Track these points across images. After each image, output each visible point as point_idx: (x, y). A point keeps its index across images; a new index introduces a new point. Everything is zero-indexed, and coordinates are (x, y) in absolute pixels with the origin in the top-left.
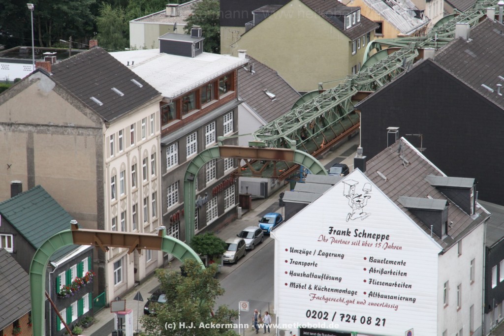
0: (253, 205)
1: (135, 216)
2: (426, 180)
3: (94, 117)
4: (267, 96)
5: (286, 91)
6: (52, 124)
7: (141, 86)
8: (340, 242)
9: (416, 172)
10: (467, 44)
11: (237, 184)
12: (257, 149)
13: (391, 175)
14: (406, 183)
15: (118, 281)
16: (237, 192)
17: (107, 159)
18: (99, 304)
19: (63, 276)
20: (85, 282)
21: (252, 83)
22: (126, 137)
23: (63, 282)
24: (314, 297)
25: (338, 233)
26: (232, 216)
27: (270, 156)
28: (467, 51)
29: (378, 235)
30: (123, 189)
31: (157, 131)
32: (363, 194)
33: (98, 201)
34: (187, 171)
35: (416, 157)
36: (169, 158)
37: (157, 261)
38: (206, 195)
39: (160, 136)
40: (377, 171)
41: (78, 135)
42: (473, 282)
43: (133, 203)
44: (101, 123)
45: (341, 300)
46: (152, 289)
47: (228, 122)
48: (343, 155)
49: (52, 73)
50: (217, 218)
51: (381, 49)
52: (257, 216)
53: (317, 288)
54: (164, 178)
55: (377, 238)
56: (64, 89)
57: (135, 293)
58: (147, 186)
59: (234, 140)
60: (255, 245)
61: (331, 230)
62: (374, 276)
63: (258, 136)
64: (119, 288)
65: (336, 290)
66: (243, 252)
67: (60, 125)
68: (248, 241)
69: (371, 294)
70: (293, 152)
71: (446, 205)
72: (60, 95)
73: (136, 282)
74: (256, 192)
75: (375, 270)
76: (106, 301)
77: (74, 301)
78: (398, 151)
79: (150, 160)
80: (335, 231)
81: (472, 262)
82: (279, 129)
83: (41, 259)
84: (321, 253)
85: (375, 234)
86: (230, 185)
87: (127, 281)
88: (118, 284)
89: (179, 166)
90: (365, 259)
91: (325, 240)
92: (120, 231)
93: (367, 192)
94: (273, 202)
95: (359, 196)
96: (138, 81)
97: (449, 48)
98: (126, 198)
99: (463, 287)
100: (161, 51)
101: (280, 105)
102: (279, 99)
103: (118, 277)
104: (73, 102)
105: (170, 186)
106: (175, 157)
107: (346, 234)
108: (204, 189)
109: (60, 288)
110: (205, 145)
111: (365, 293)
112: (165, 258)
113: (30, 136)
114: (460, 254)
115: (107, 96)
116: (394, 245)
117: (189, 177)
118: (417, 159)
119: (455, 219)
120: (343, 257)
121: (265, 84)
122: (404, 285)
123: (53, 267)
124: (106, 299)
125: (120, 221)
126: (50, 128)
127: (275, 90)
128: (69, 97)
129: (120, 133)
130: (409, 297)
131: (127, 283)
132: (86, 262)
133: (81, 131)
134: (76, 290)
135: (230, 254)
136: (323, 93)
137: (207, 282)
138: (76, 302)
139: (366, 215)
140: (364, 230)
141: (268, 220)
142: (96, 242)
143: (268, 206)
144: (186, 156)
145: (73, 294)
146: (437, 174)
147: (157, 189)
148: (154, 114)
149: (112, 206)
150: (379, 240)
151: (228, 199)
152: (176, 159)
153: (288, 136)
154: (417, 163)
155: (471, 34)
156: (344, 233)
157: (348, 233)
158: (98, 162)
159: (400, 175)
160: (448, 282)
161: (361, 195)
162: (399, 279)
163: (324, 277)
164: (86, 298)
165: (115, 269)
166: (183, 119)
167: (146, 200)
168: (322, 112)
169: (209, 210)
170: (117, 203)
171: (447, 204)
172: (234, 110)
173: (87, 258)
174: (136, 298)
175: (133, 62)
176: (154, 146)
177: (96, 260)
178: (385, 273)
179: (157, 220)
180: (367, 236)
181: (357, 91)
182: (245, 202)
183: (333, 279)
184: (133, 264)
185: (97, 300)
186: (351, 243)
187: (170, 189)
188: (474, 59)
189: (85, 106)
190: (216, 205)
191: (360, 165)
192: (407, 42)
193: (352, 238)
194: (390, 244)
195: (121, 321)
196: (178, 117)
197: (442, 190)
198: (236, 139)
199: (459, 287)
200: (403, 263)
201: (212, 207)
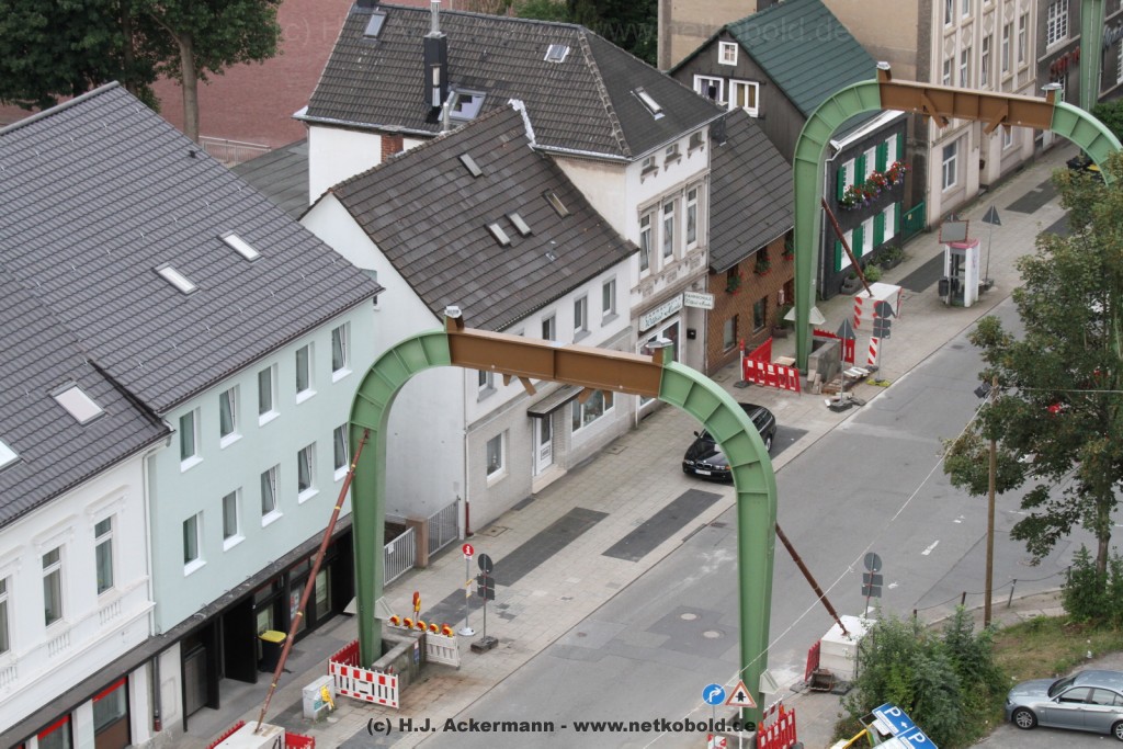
1: (987, 59)
15: (950, 183)
18: (913, 227)
19: (850, 167)
20: (891, 182)
23: (850, 179)
30: (968, 8)
33: (918, 27)
37: (1021, 148)
38: (1119, 26)
43: (984, 34)
46: (1013, 201)
57: (981, 209)
64: (950, 195)
73: (981, 186)
76: (925, 220)
77: (868, 217)
83: (815, 133)
87: (965, 183)
88: (948, 188)
92: (957, 87)
98: (971, 22)
103: (949, 174)
108: (1116, 13)
109: (845, 191)
112: (1038, 143)
123: (832, 149)
124: (925, 216)
125: (959, 66)
131: (965, 188)
132: (892, 143)
134: (875, 196)
138: (872, 219)
142: (924, 107)
145: (867, 203)
147: (1029, 8)
149: (945, 37)
164: (890, 212)
165: (944, 159)
167: (1008, 29)
170: (955, 32)
173: (895, 136)
174: (987, 219)
177: (911, 140)
179: (1026, 70)
184: (977, 151)
185: (910, 217)
187: (1053, 10)
195: (958, 260)
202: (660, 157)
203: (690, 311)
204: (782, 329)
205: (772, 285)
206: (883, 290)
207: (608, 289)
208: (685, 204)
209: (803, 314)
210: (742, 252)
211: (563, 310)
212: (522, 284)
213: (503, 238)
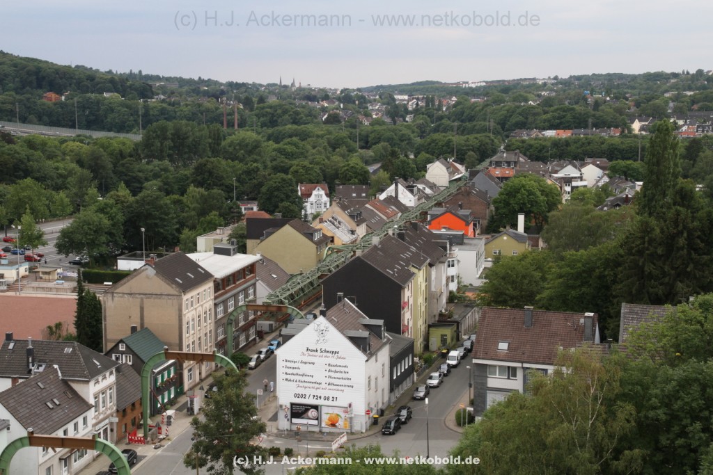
0: (265, 336)
1: (200, 344)
2: (358, 321)
3: (177, 289)
4: (272, 276)
5: (282, 274)
6: (154, 293)
7: (203, 272)
8: (313, 355)
9: (353, 317)
10: (379, 248)
11: (256, 325)
12: (267, 306)
13: (339, 319)
14: (348, 323)
15: (190, 380)
16: (256, 329)
17: (184, 312)
18: (180, 393)
19: (159, 377)
20: (172, 381)
21: (264, 270)
22: (195, 300)
23: (160, 381)
24: (298, 386)
25: (311, 351)
26: (253, 343)
27: (274, 309)
29: (333, 352)
30: (193, 329)
31: (212, 296)
32: (325, 329)
33: (179, 335)
34: (228, 318)
36: (218, 311)
37: (212, 368)
38: (239, 331)
39: (213, 299)
40: (332, 316)
41: (168, 299)
42: (383, 376)
43: (199, 336)
44: (181, 292)
45: (313, 388)
46: (209, 384)
47: (251, 291)
48: (313, 308)
49: (154, 265)
50: (245, 343)
51: (333, 251)
52: (267, 342)
53: (300, 381)
54: (216, 322)
56: (161, 274)
57: (200, 386)
58: (207, 327)
59: (254, 301)
60: (266, 358)
61: (308, 349)
62: (331, 374)
63: (267, 298)
64: (191, 383)
65: (311, 382)
66: (259, 362)
67: (159, 294)
68: (262, 356)
69: (329, 384)
70: (286, 307)
72: (159, 277)
73: (200, 380)
74: (266, 329)
75: (331, 371)
78: (343, 306)
79: (208, 313)
81: (383, 365)
82: (279, 294)
83: (147, 368)
84: (302, 362)
85: (331, 351)
86: (252, 325)
87: (195, 379)
89: (224, 315)
90: (326, 364)
91: (304, 355)
92: (191, 352)
93: (327, 328)
94: (276, 335)
95: (323, 330)
96: (201, 269)
97: (369, 250)
98: (195, 333)
99: (378, 379)
100: (214, 253)
101: (279, 282)
102: (279, 278)
103: (190, 377)
104: (166, 281)
105: (219, 327)
106: (222, 311)
108: (238, 328)
109: (158, 384)
110: (238, 303)
111: (326, 383)
112: (217, 366)
113: (142, 299)
114: (376, 361)
115: (185, 278)
116: (341, 357)
117: (229, 321)
118: (353, 310)
119: (374, 342)
120: (314, 364)
121: (271, 270)
122: (347, 379)
123: (154, 373)
124: (183, 390)
125: (191, 346)
126: (153, 296)
127: (277, 273)
128: (163, 279)
129: (192, 297)
130: (350, 385)
131: (195, 381)
132: (172, 369)
133: (170, 297)
134: (167, 386)
135: (252, 364)
136: (303, 275)
137: (240, 379)
138: (167, 392)
139: (327, 341)
140: (325, 349)
141: (273, 345)
143: (273, 337)
144: (228, 310)
145: (165, 387)
146: (364, 318)
147: (212, 328)
148: (210, 287)
149: (187, 338)
150: (334, 354)
151: (251, 333)
153: (285, 298)
154: (353, 312)
155: (381, 243)
156: (314, 350)
157: (317, 351)
158: (179, 314)
159: (344, 319)
160: (370, 376)
162: (344, 375)
163: (303, 375)
164: (173, 389)
165: (188, 373)
166: (226, 289)
167: (206, 335)
168: (302, 285)
170: (190, 336)
171: (370, 334)
172: (254, 285)
173: (173, 367)
174: (200, 389)
175: (199, 259)
176: (210, 305)
177: (178, 368)
178: (337, 372)
179: (212, 345)
180: (327, 352)
181: (321, 274)
182: (261, 335)
183: (309, 376)
184: (198, 370)
185: (179, 390)
186: (318, 356)
188: (382, 256)
189: (172, 283)
190: (245, 337)
191: (323, 313)
192: (347, 247)
193: (319, 353)
194: (339, 356)
195: (192, 402)
196: (224, 289)
197: (367, 327)
198: (255, 300)
199: (376, 379)
200: (346, 367)
201: (242, 338)
202: (100, 378)
203: (111, 424)
204: (140, 426)
205: (137, 413)
206: (170, 412)
207: (85, 419)
208: (108, 392)
209: (145, 421)
210: (127, 405)
211: (70, 426)
212: (56, 420)
213: (51, 406)
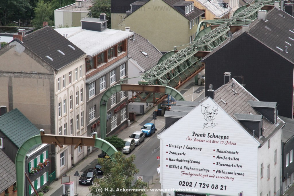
0: (136, 119)
1: (72, 126)
2: (249, 103)
3: (49, 68)
4: (143, 54)
5: (153, 51)
6: (23, 72)
7: (74, 49)
8: (199, 140)
9: (242, 99)
10: (265, 23)
11: (127, 106)
12: (143, 86)
13: (228, 101)
14: (237, 105)
15: (63, 164)
16: (127, 111)
17: (57, 92)
18: (52, 179)
19: (32, 162)
20: (45, 166)
21: (134, 47)
22: (67, 80)
23: (32, 166)
24: (184, 173)
25: (198, 135)
26: (125, 125)
27: (151, 90)
28: (266, 27)
29: (222, 137)
30: (65, 111)
31: (84, 75)
32: (213, 112)
33: (51, 117)
34: (102, 99)
35: (241, 90)
36: (90, 92)
37: (84, 152)
38: (111, 113)
39: (85, 79)
40: (220, 98)
41: (39, 78)
42: (275, 164)
43: (70, 119)
44: (52, 71)
45: (200, 175)
46: (82, 169)
47: (122, 70)
48: (185, 88)
49: (23, 41)
50: (116, 126)
51: (206, 26)
52: (139, 125)
53: (186, 168)
54: (87, 104)
55: (222, 138)
56: (30, 51)
57: (73, 172)
58: (78, 108)
60: (141, 142)
61: (194, 134)
62: (219, 160)
63: (143, 78)
64: (63, 169)
65: (197, 169)
66: (134, 146)
67: (28, 72)
68: (137, 140)
69: (218, 171)
70: (165, 87)
71: (262, 118)
72: (28, 55)
73: (72, 165)
74: (137, 111)
75: (220, 157)
76: (56, 176)
77: (38, 177)
78: (231, 86)
79: (80, 93)
80: (196, 134)
81: (276, 152)
82: (155, 73)
83: (22, 152)
84: (188, 147)
85: (220, 136)
86: (124, 107)
87: (67, 164)
88: (62, 166)
89: (96, 96)
90: (214, 150)
91: (190, 139)
92: (63, 135)
93: (215, 111)
94: (148, 117)
95: (211, 113)
96: (72, 46)
97: (256, 25)
98: (67, 115)
99: (271, 167)
100: (83, 28)
101: (151, 60)
102: (150, 56)
103: (62, 162)
104: (36, 59)
105: (91, 108)
106: (94, 91)
107: (203, 136)
108: (109, 110)
109: (31, 169)
110: (110, 83)
111: (214, 171)
112: (88, 151)
113: (10, 79)
114: (269, 147)
115: (56, 55)
116: (231, 142)
117: (103, 102)
118: (242, 91)
119: (267, 127)
120: (201, 149)
121: (141, 47)
122: (237, 166)
123: (27, 157)
124: (56, 175)
125: (63, 129)
126: (22, 74)
127: (147, 50)
128: (33, 56)
129: (64, 77)
130: (240, 173)
131: (67, 166)
132: (45, 153)
133: (41, 76)
134: (40, 170)
135: (127, 148)
136: (178, 52)
137: (129, 166)
138: (40, 177)
139: (215, 125)
140: (214, 134)
141: (146, 128)
142: (55, 142)
143: (145, 119)
144: (100, 90)
145: (38, 173)
146: (254, 100)
147: (83, 110)
148: (82, 65)
149: (59, 120)
150: (223, 140)
151: (123, 115)
152: (94, 92)
153: (161, 78)
154: (242, 93)
155: (267, 17)
156: (201, 135)
157: (204, 135)
158: (51, 94)
159: (233, 101)
160: (263, 164)
161: (212, 113)
162: (235, 162)
163: (190, 161)
164: (45, 175)
165: (61, 157)
166: (98, 68)
167: (78, 117)
168: (178, 64)
169: (113, 122)
170: (62, 119)
172: (125, 64)
173: (45, 151)
174: (75, 175)
175: (67, 35)
176: (82, 84)
177: (50, 152)
178: (226, 159)
179: (84, 128)
180: (215, 137)
181: (198, 51)
182: (132, 117)
183: (195, 162)
184: (70, 154)
185: (51, 176)
186: (206, 141)
187: (91, 110)
188: (270, 31)
189: (43, 61)
190: (116, 119)
192: (222, 22)
193: (206, 138)
194: (229, 141)
195: (67, 188)
196: (95, 67)
197: (258, 110)
198: (127, 80)
199: (268, 167)
200: (237, 153)
201: (114, 120)
